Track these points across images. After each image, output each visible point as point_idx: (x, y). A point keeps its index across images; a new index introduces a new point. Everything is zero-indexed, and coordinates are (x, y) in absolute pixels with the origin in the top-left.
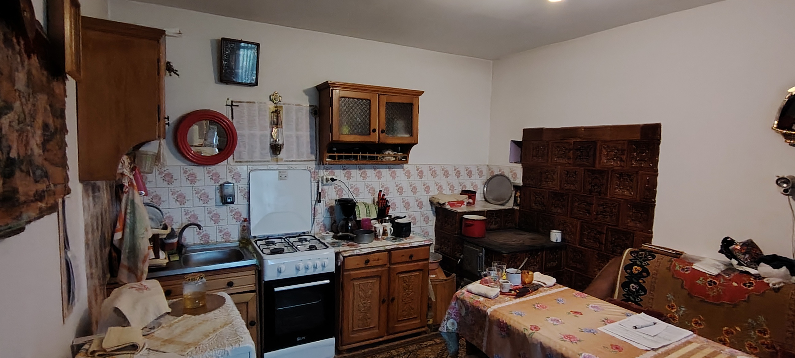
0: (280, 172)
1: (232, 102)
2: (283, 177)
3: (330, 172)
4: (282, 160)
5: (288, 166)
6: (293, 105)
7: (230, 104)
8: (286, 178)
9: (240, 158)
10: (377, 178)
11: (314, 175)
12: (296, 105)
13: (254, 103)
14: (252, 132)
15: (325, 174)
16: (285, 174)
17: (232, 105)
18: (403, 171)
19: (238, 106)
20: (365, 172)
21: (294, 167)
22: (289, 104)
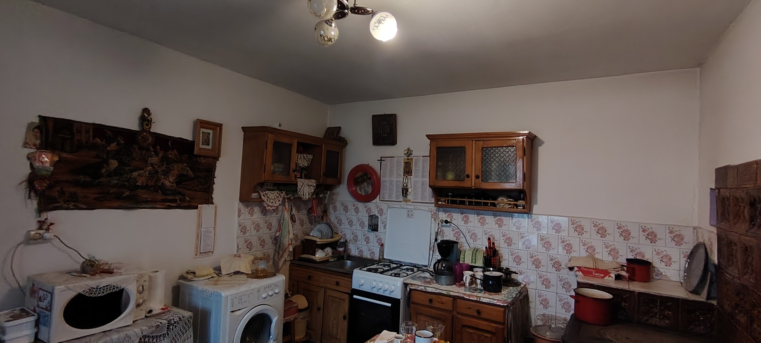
0: (408, 211)
1: (381, 158)
2: (410, 215)
3: (449, 214)
4: (409, 201)
5: (415, 206)
6: (420, 156)
7: (380, 159)
8: (412, 216)
9: (383, 198)
10: (497, 225)
11: (435, 217)
12: (423, 156)
13: (394, 157)
14: (391, 179)
15: (443, 216)
16: (412, 213)
17: (381, 160)
18: (531, 221)
19: (384, 160)
20: (482, 218)
21: (419, 208)
22: (417, 156)
